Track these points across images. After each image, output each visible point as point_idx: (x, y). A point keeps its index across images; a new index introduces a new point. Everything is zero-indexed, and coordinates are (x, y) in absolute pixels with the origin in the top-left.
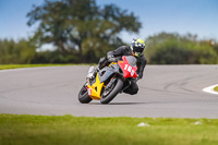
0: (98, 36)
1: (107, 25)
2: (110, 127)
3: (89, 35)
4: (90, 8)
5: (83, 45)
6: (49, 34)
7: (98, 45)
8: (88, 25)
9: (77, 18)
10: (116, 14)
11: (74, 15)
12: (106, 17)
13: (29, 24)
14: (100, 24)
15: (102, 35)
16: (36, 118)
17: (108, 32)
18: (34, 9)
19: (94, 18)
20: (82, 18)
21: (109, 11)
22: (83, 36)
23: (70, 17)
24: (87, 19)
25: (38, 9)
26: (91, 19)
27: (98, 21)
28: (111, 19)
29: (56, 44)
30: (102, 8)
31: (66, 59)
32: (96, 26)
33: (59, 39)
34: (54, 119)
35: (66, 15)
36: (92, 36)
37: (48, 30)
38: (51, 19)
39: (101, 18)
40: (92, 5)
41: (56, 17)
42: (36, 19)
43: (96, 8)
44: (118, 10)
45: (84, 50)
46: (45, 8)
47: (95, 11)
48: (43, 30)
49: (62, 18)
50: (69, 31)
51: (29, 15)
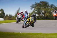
0: (49, 12)
1: (51, 10)
2: (52, 36)
3: (47, 12)
4: (47, 5)
5: (45, 15)
6: (36, 12)
7: (49, 15)
8: (46, 9)
9: (44, 8)
10: (54, 7)
11: (43, 7)
12: (51, 7)
13: (31, 9)
14: (50, 9)
15: (50, 12)
16: (33, 34)
17: (52, 11)
18: (32, 5)
19: (48, 8)
20: (45, 8)
21: (52, 6)
22: (45, 12)
23: (42, 7)
24: (46, 8)
25: (33, 5)
26: (47, 8)
27: (49, 8)
28: (52, 8)
29: (38, 14)
30: (50, 5)
31: (41, 18)
32: (49, 10)
33: (39, 13)
34: (37, 34)
35: (41, 7)
36: (48, 12)
37: (36, 11)
38: (37, 8)
39: (50, 8)
40: (48, 4)
41: (38, 7)
42: (33, 8)
43: (49, 5)
44: (54, 5)
45: (46, 16)
46: (35, 5)
47: (48, 6)
48: (35, 11)
49: (40, 7)
50: (41, 11)
51: (31, 6)
